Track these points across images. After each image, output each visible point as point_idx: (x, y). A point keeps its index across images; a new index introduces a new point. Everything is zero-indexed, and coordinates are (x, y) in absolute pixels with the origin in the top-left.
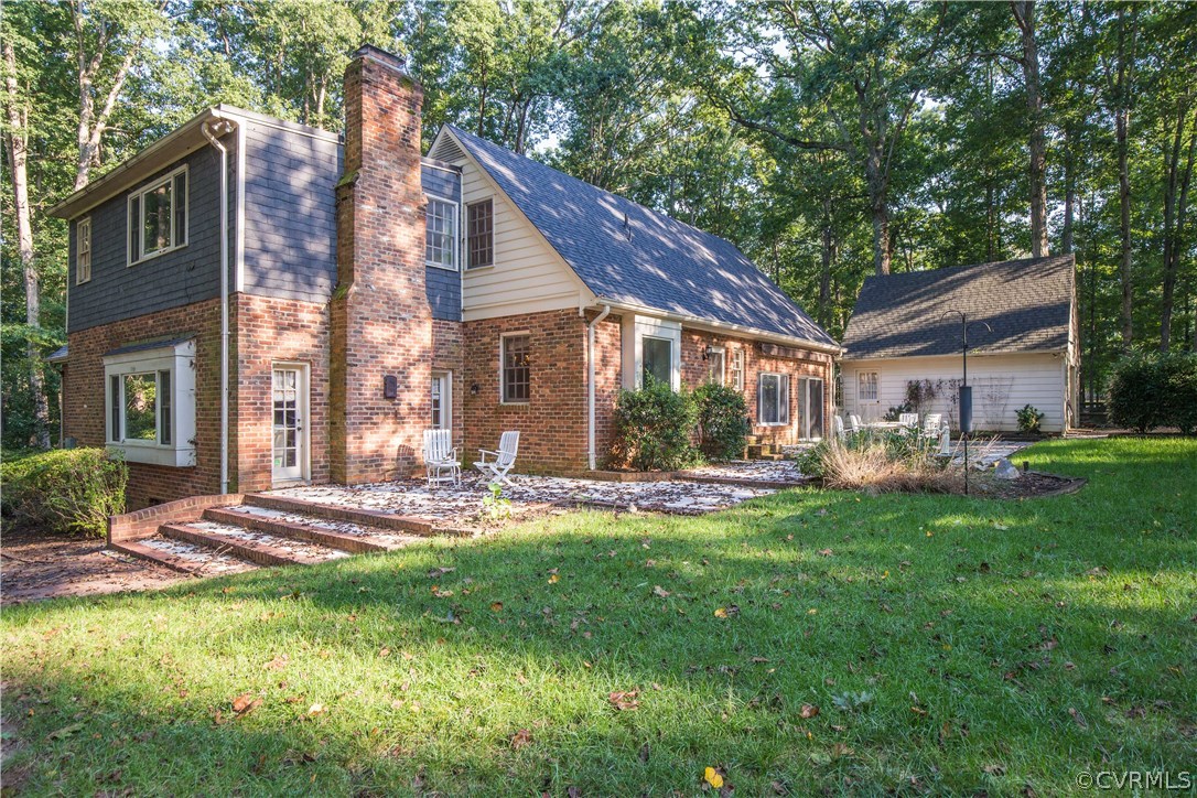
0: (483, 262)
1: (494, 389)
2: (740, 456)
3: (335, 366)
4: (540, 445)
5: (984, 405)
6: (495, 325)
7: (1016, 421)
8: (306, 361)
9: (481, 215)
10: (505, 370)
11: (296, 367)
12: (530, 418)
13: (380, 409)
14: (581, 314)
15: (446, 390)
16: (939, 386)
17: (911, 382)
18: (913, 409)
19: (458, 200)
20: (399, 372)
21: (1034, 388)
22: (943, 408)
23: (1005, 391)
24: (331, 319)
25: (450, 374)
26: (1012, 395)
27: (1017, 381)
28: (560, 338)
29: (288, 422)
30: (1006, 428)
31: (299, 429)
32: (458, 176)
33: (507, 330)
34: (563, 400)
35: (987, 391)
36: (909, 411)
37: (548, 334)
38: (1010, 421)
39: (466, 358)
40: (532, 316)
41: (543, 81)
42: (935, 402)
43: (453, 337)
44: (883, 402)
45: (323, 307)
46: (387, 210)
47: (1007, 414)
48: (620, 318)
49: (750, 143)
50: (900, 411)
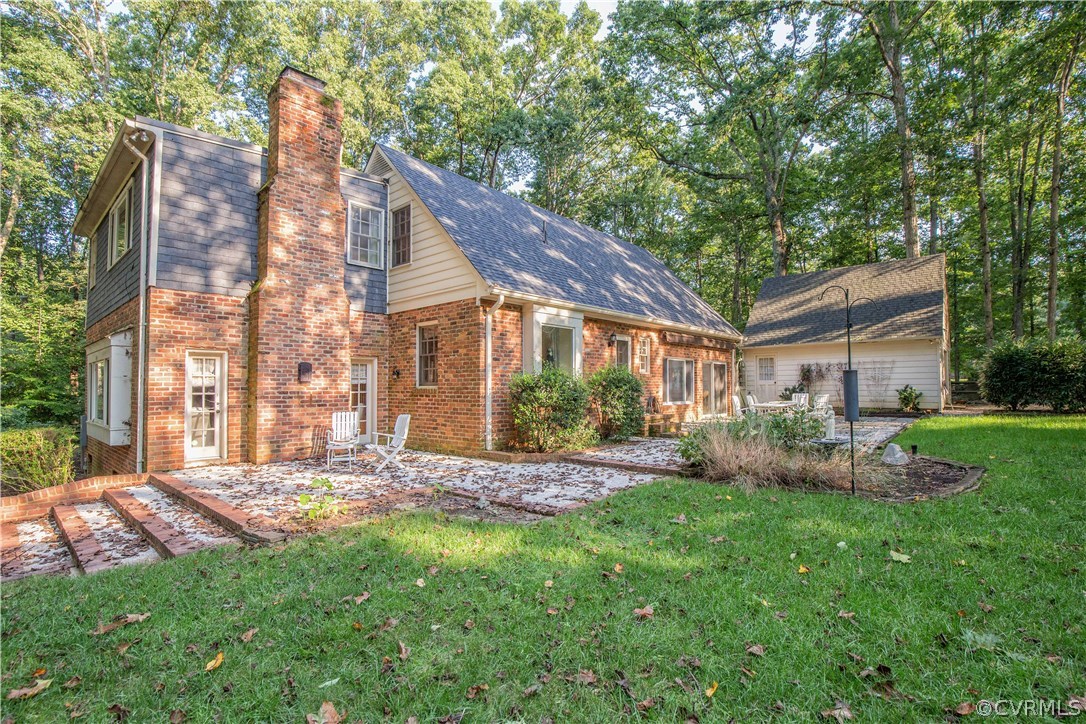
0: (404, 261)
1: (410, 374)
2: (640, 433)
3: (251, 354)
4: (445, 425)
5: (868, 386)
6: (411, 316)
7: (896, 399)
8: (224, 349)
9: (403, 220)
10: (421, 357)
11: (216, 355)
12: (438, 401)
13: (294, 393)
14: (478, 303)
15: (372, 375)
16: (828, 369)
17: (803, 366)
18: (806, 389)
19: (385, 207)
20: (315, 360)
21: (913, 370)
22: (832, 388)
23: (887, 372)
24: (250, 311)
25: (376, 361)
26: (893, 376)
27: (898, 364)
28: (462, 327)
29: (206, 406)
30: (888, 405)
31: (218, 412)
32: (385, 187)
33: (421, 321)
34: (463, 384)
35: (870, 373)
36: (802, 390)
37: (452, 324)
38: (893, 399)
39: (390, 346)
40: (439, 307)
41: (502, 130)
42: (825, 383)
43: (379, 328)
44: (778, 383)
45: (242, 300)
46: (304, 212)
47: (889, 393)
48: (520, 308)
49: (676, 181)
50: (794, 391)
